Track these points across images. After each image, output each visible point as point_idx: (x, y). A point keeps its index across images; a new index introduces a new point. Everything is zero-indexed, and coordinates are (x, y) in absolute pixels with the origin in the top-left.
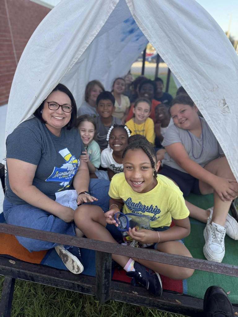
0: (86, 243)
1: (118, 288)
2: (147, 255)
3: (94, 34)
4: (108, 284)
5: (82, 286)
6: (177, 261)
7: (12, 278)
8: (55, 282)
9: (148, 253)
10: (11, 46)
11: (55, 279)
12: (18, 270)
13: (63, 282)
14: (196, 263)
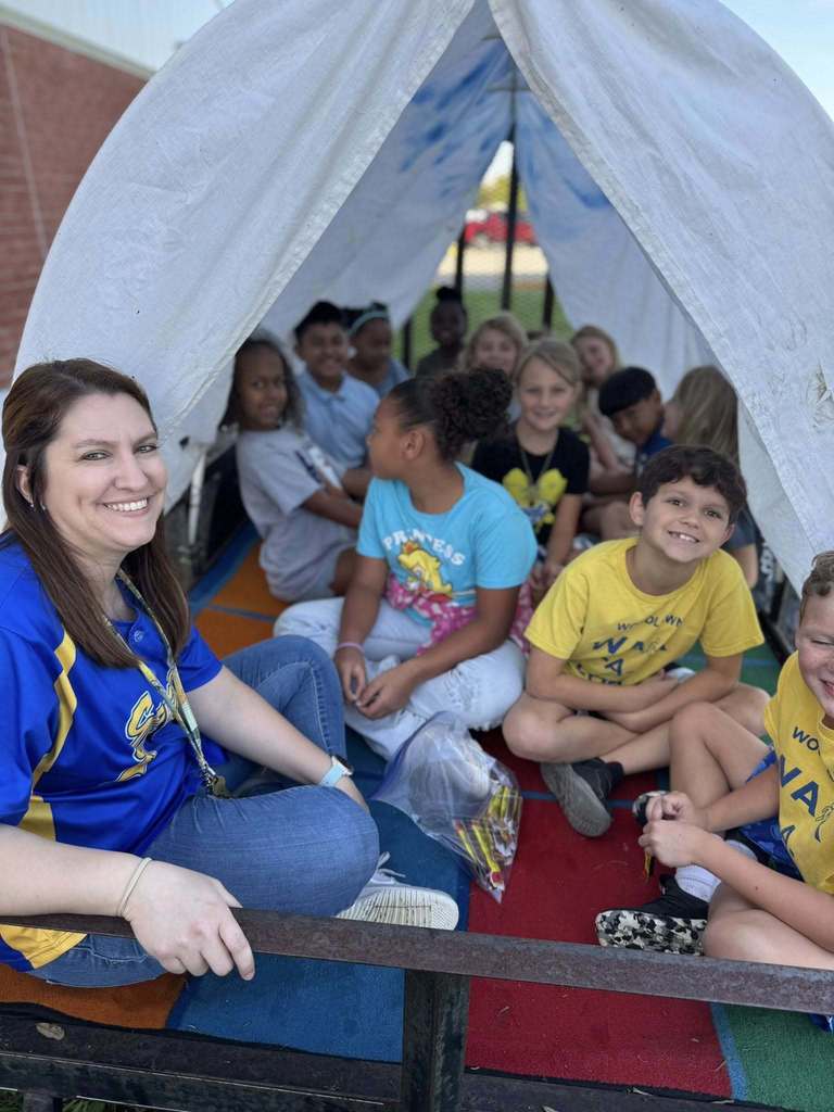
0: (372, 943)
1: (484, 1099)
2: (617, 971)
3: (372, 144)
4: (455, 1090)
5: (344, 1105)
6: (734, 984)
7: (51, 1097)
8: (235, 1098)
9: (619, 962)
10: (23, 197)
11: (234, 1089)
12: (78, 1064)
13: (265, 1098)
14: (805, 989)
